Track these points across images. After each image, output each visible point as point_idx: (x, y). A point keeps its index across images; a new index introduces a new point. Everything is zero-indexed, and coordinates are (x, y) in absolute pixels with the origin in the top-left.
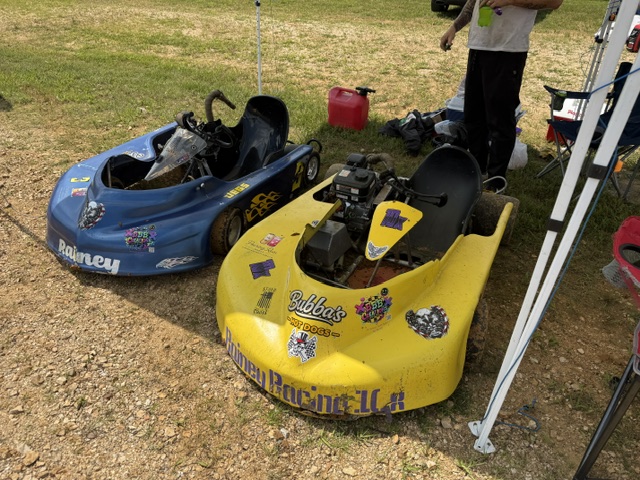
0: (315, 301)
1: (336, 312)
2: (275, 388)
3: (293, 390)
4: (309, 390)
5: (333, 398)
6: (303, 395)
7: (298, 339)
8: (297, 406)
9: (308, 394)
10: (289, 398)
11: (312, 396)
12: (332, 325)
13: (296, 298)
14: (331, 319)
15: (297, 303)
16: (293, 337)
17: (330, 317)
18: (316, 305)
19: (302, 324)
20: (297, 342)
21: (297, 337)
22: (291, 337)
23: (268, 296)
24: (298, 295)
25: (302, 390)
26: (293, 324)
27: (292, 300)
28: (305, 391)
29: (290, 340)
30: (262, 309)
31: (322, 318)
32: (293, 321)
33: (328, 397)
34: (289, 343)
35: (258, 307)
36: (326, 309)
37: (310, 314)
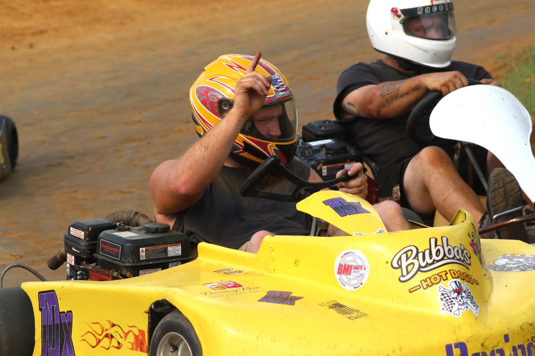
0: (439, 243)
1: (462, 252)
4: (502, 345)
7: (455, 291)
12: (468, 269)
13: (407, 259)
14: (463, 261)
15: (415, 261)
16: (446, 295)
17: (462, 258)
18: (443, 247)
19: (447, 273)
20: (456, 294)
21: (451, 289)
22: (442, 297)
23: (338, 306)
24: (409, 253)
25: (495, 349)
26: (433, 284)
27: (400, 267)
28: (498, 348)
29: (443, 302)
30: (355, 314)
31: (458, 260)
32: (429, 282)
33: (521, 347)
34: (444, 304)
35: (348, 315)
36: (454, 249)
37: (446, 258)
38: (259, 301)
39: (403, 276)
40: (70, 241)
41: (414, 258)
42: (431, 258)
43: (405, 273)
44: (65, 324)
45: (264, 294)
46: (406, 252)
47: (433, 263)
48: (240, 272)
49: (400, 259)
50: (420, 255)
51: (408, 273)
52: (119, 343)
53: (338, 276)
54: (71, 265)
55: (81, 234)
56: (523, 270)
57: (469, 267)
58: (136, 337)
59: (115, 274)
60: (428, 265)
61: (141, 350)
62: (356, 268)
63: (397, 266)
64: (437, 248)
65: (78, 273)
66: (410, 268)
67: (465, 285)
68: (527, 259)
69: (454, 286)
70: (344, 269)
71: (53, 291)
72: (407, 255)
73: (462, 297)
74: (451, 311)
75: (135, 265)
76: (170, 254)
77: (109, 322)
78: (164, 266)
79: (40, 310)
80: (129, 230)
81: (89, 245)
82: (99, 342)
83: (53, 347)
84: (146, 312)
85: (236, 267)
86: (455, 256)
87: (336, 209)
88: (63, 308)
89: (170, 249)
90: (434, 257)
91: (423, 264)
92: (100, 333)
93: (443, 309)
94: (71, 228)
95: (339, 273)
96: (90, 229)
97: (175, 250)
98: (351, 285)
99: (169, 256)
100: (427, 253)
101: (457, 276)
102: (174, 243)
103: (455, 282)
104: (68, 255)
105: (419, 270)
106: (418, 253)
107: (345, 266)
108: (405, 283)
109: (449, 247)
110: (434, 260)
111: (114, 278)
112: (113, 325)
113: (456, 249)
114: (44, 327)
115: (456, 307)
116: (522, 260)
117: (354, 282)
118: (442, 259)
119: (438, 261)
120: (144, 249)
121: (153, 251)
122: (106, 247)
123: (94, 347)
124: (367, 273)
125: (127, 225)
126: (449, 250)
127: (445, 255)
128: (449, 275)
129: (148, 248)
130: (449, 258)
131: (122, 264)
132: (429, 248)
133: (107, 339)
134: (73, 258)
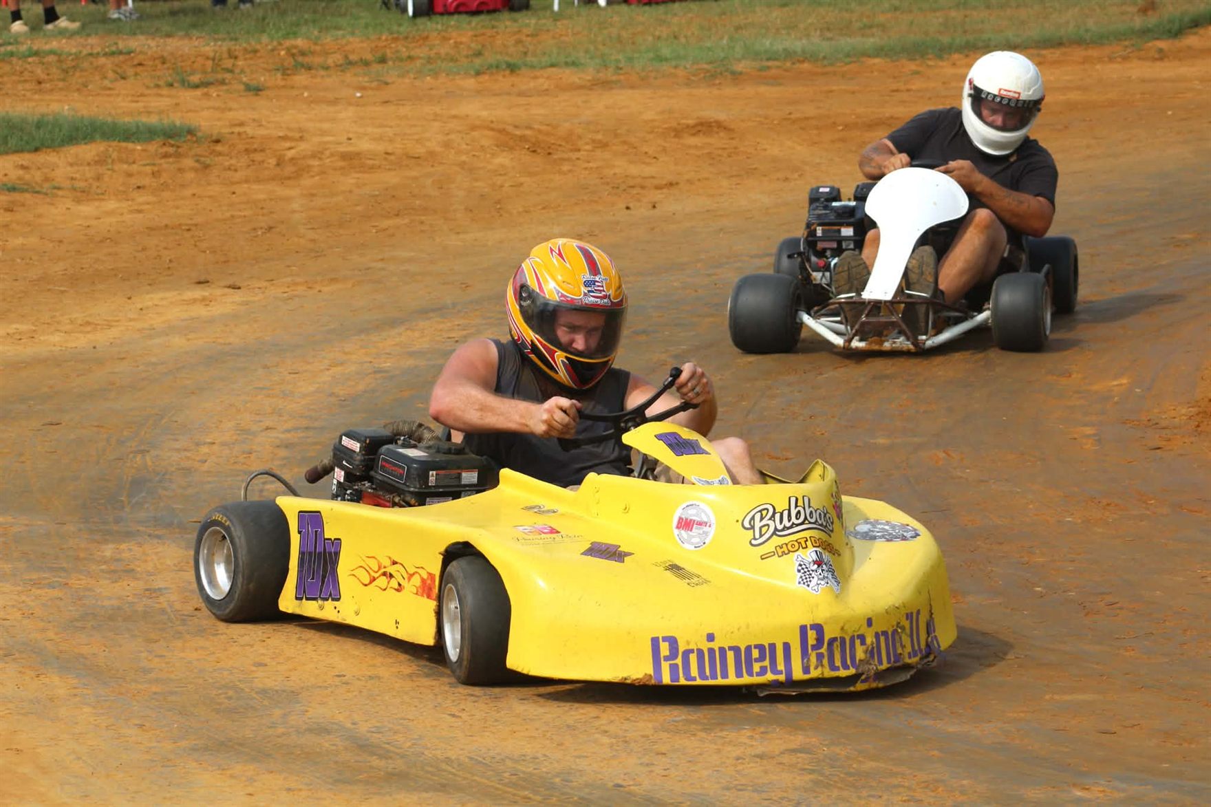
0: (800, 503)
1: (825, 516)
2: (813, 659)
3: (843, 640)
4: (864, 629)
5: (890, 633)
6: (858, 642)
7: (815, 562)
8: (852, 671)
9: (862, 638)
10: (838, 663)
11: (869, 640)
12: (830, 536)
13: (762, 519)
14: (826, 526)
15: (771, 523)
16: (804, 566)
17: (824, 524)
18: (804, 508)
19: (807, 540)
20: (816, 566)
21: (811, 560)
22: (800, 568)
23: (674, 568)
24: (764, 513)
25: (856, 634)
26: (789, 551)
27: (753, 528)
28: (859, 633)
29: (800, 574)
30: (695, 580)
31: (820, 525)
32: (785, 549)
33: (885, 633)
34: (801, 577)
35: (687, 581)
36: (816, 511)
37: (807, 522)
38: (582, 554)
39: (755, 539)
40: (340, 454)
41: (770, 519)
42: (789, 521)
43: (757, 536)
44: (330, 553)
45: (588, 546)
46: (760, 511)
47: (791, 527)
48: (554, 512)
49: (753, 518)
50: (777, 516)
51: (761, 536)
52: (400, 585)
53: (676, 532)
54: (339, 482)
55: (356, 446)
56: (888, 540)
57: (832, 535)
58: (423, 581)
59: (397, 500)
60: (785, 528)
61: (429, 597)
62: (700, 524)
63: (748, 526)
64: (798, 509)
65: (348, 492)
66: (764, 530)
67: (826, 556)
68: (893, 527)
69: (814, 557)
70: (685, 524)
71: (319, 512)
72: (762, 515)
73: (822, 570)
74: (808, 586)
75: (422, 491)
76: (464, 482)
77: (390, 558)
78: (456, 495)
79: (300, 532)
80: (415, 447)
81: (364, 460)
82: (374, 579)
83: (313, 579)
84: (440, 553)
85: (548, 505)
86: (816, 521)
87: (670, 446)
88: (328, 534)
89: (464, 474)
90: (794, 520)
91: (780, 527)
92: (376, 569)
93: (799, 583)
94: (344, 438)
95: (678, 527)
96: (368, 441)
97: (470, 477)
98: (692, 544)
99: (463, 483)
100: (786, 513)
101: (818, 545)
102: (470, 468)
103: (816, 551)
104: (337, 469)
105: (774, 533)
106: (774, 513)
107: (686, 519)
108: (757, 548)
109: (811, 509)
110: (793, 524)
111: (394, 505)
112: (394, 563)
113: (818, 511)
114: (302, 553)
115: (814, 581)
116: (887, 527)
117: (695, 540)
118: (802, 523)
119: (797, 525)
120: (434, 472)
121: (446, 476)
122: (387, 465)
123: (366, 585)
124: (712, 531)
125: (413, 439)
126: (811, 512)
127: (806, 518)
128: (809, 543)
129: (439, 472)
130: (810, 523)
131: (407, 489)
132: (788, 508)
133: (384, 577)
134: (343, 473)
